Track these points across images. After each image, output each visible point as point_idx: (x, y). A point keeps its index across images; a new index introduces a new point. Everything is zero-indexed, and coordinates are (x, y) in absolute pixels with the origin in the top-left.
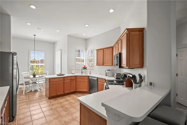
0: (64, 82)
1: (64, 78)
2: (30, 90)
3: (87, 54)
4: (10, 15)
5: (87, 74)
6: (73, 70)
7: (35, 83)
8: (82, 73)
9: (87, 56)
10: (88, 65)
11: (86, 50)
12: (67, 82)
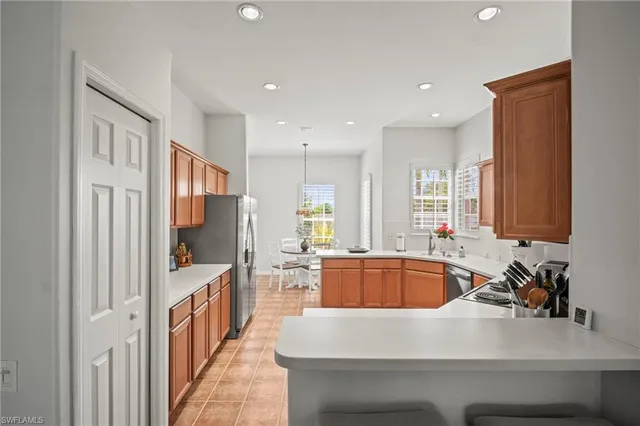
0: (362, 273)
1: (362, 260)
2: (295, 283)
3: (457, 180)
4: (244, 115)
5: (450, 256)
6: (400, 237)
7: (307, 268)
8: (431, 249)
9: (457, 190)
10: (463, 222)
11: (454, 167)
12: (370, 274)
